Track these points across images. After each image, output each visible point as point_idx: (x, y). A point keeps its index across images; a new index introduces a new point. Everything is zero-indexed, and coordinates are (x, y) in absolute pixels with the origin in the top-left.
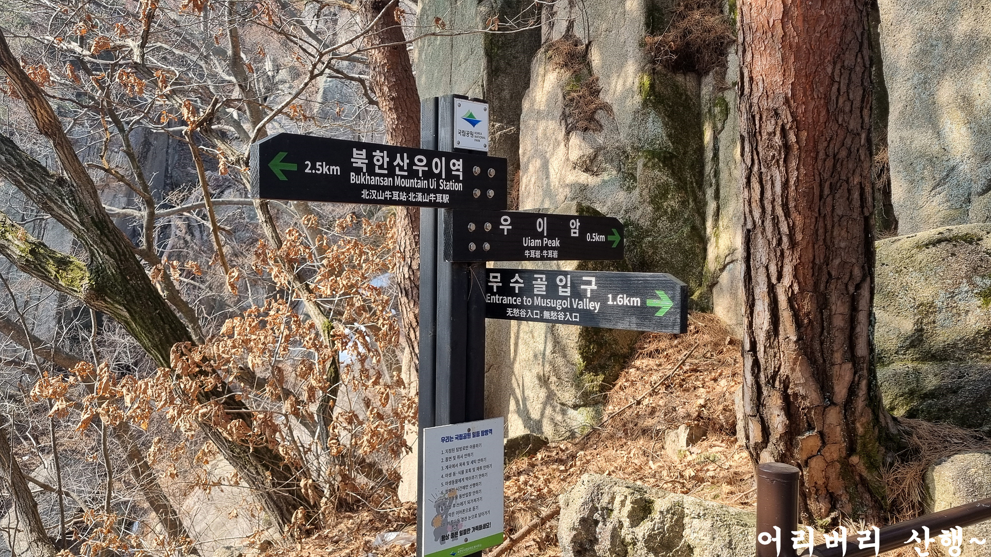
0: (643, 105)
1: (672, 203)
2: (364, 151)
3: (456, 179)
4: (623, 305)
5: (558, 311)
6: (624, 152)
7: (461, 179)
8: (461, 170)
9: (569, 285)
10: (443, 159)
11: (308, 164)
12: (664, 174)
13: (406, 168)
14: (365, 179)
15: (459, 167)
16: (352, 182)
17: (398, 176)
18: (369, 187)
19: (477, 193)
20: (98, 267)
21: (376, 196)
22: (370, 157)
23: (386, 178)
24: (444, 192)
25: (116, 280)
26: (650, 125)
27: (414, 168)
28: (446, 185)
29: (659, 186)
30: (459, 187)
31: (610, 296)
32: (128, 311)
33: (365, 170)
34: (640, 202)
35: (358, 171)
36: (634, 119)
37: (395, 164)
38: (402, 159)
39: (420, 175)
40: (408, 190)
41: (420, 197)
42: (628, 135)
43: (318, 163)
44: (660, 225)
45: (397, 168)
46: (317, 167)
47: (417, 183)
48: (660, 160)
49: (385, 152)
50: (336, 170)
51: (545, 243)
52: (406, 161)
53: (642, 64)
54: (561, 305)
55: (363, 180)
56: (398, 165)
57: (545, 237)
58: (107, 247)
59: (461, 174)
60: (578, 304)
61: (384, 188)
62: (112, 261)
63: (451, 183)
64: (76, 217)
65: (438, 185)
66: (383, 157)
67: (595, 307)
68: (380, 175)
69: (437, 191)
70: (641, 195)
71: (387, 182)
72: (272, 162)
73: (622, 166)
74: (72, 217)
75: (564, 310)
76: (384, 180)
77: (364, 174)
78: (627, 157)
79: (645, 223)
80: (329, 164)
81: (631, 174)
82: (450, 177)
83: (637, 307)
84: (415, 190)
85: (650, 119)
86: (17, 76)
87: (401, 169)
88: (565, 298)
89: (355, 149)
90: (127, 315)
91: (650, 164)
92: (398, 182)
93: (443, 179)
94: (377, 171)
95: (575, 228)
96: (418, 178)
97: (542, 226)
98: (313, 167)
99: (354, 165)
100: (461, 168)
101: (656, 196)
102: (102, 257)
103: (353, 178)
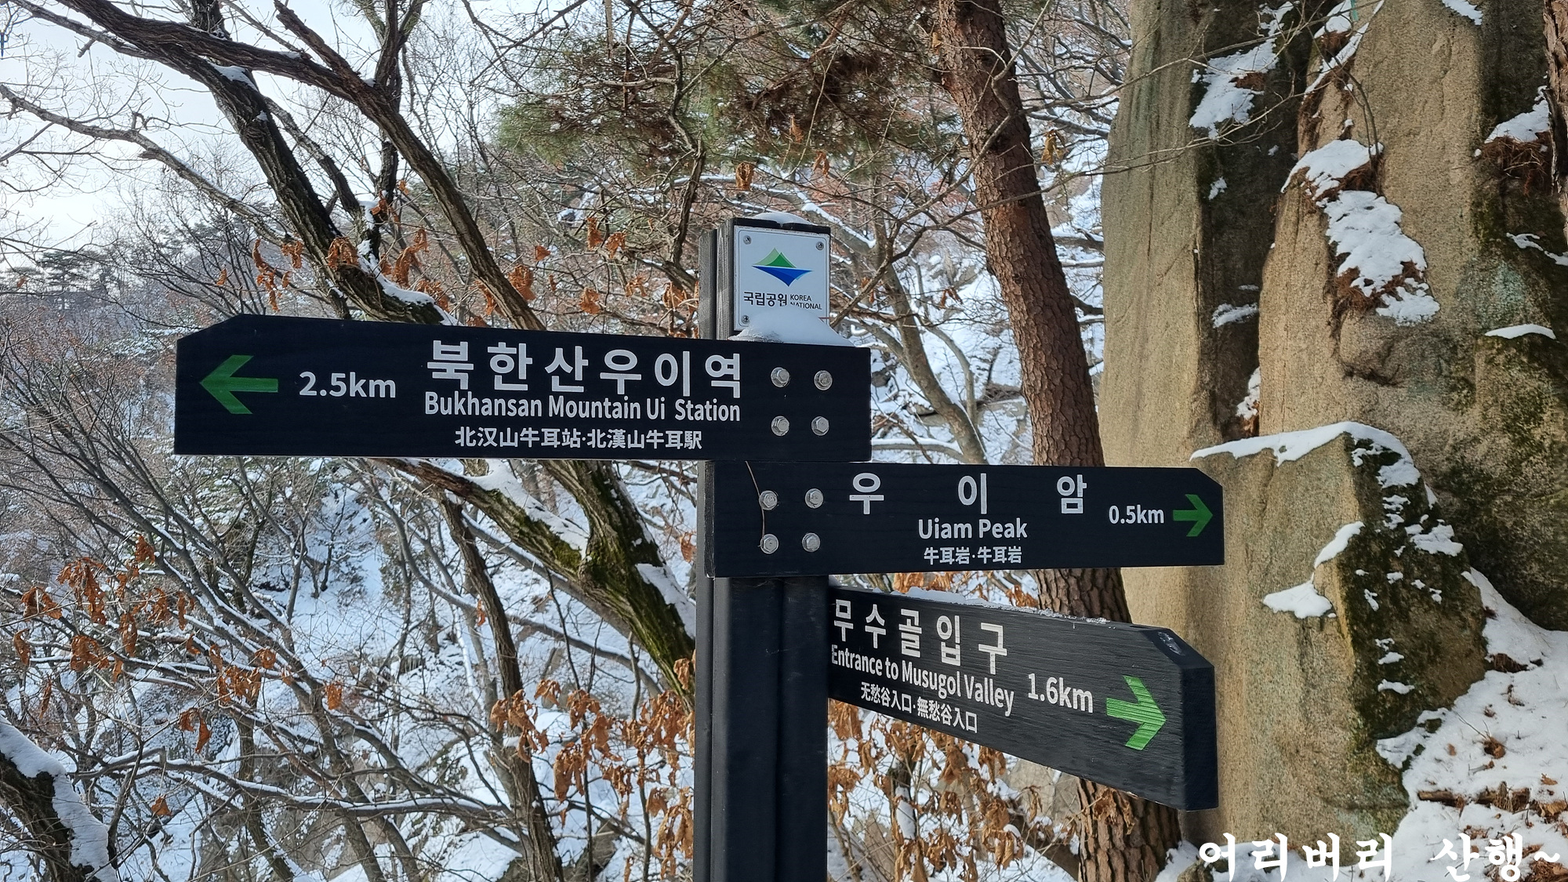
0: (1482, 252)
1: (1552, 429)
2: (464, 345)
3: (725, 396)
4: (1057, 704)
5: (941, 702)
6: (1447, 341)
7: (737, 395)
8: (737, 377)
9: (958, 641)
10: (686, 355)
11: (307, 379)
12: (1531, 377)
13: (579, 376)
14: (465, 405)
15: (729, 372)
16: (428, 411)
17: (557, 395)
18: (476, 422)
19: (781, 426)
20: (598, 543)
21: (497, 440)
22: (479, 357)
23: (523, 401)
24: (686, 425)
25: (618, 561)
26: (1497, 288)
27: (603, 376)
28: (694, 411)
29: (1522, 399)
30: (733, 413)
31: (1032, 677)
32: (632, 604)
33: (464, 386)
34: (1482, 430)
35: (447, 388)
36: (1464, 281)
37: (550, 369)
38: (570, 358)
39: (621, 390)
40: (584, 425)
41: (618, 439)
42: (1454, 309)
43: (335, 376)
44: (1527, 471)
45: (555, 380)
46: (334, 383)
47: (611, 409)
48: (1520, 351)
49: (523, 347)
50: (386, 387)
51: (982, 530)
52: (581, 362)
53: (1478, 181)
54: (945, 687)
55: (459, 406)
56: (559, 371)
57: (984, 517)
58: (610, 516)
59: (736, 387)
60: (975, 689)
61: (518, 423)
62: (615, 534)
63: (708, 406)
64: (574, 474)
65: (671, 411)
66: (515, 357)
67: (1004, 702)
68: (507, 395)
69: (669, 423)
70: (1485, 417)
71: (528, 408)
72: (213, 376)
73: (1444, 365)
74: (570, 473)
75: (951, 700)
76: (517, 406)
77: (463, 394)
78: (1454, 349)
79: (1496, 468)
80: (365, 374)
81: (1463, 378)
82: (703, 390)
83: (1086, 714)
84: (605, 424)
85: (1499, 278)
86: (498, 289)
87: (567, 379)
88: (950, 671)
89: (437, 344)
90: (631, 609)
91: (1501, 359)
92: (556, 407)
93: (686, 399)
94: (499, 385)
95: (1074, 495)
96: (615, 397)
97: (973, 492)
98: (323, 382)
99: (435, 375)
100: (736, 373)
101: (1517, 418)
102: (604, 528)
103: (432, 403)
